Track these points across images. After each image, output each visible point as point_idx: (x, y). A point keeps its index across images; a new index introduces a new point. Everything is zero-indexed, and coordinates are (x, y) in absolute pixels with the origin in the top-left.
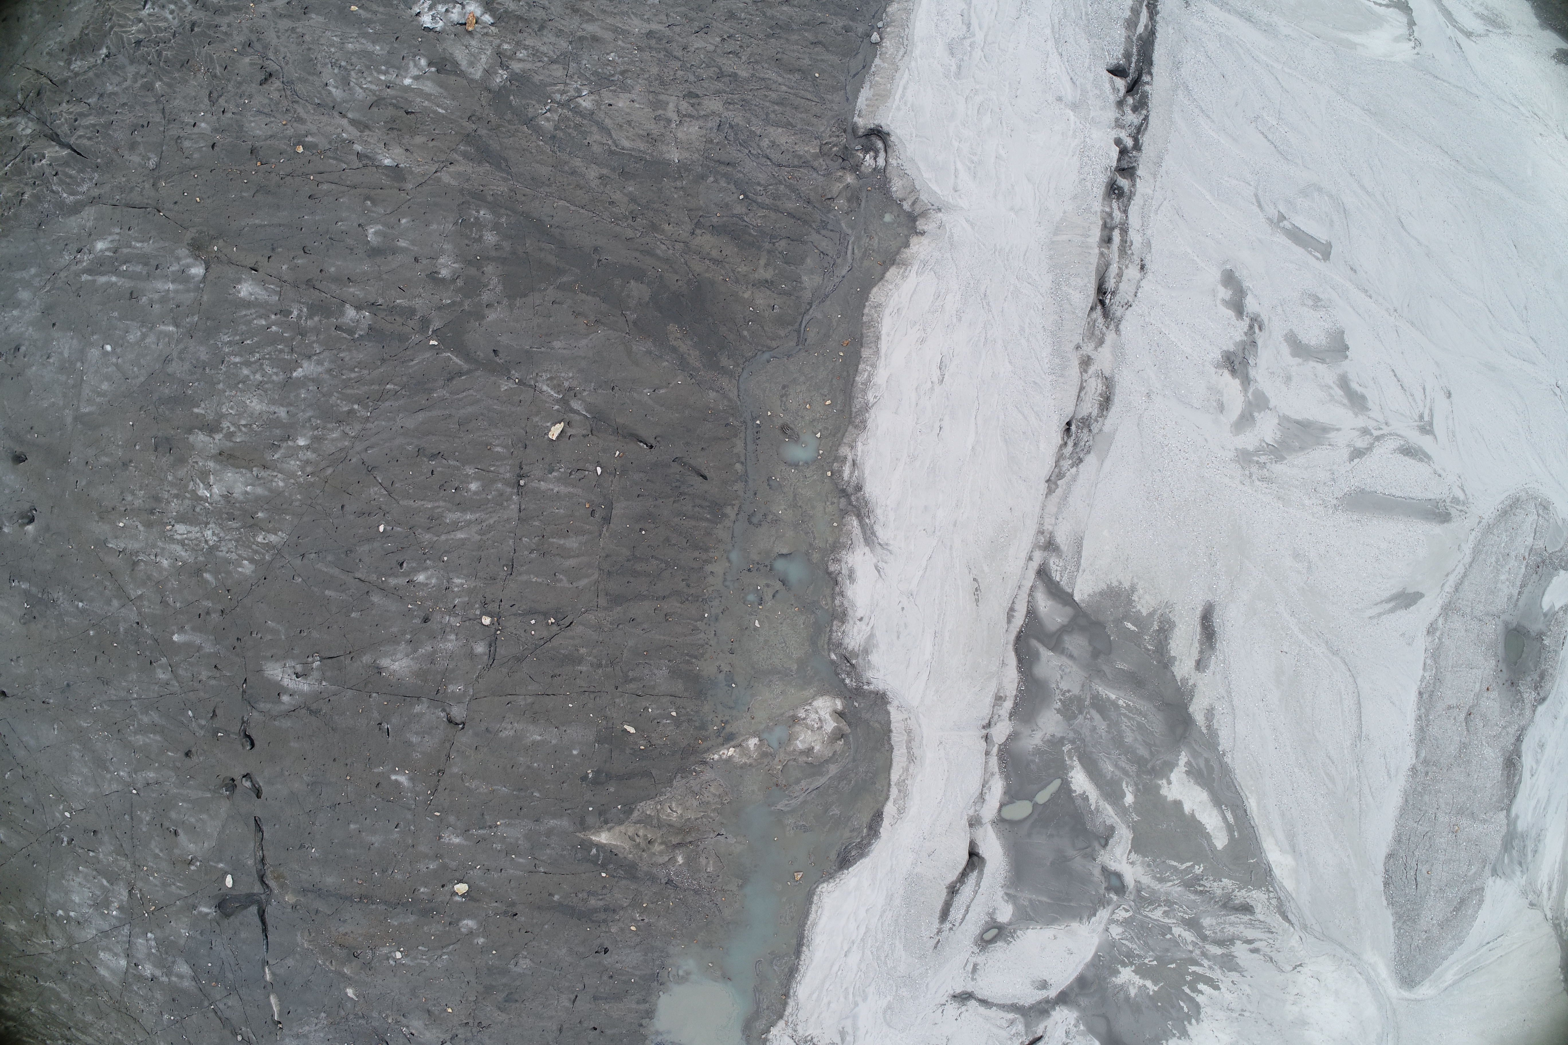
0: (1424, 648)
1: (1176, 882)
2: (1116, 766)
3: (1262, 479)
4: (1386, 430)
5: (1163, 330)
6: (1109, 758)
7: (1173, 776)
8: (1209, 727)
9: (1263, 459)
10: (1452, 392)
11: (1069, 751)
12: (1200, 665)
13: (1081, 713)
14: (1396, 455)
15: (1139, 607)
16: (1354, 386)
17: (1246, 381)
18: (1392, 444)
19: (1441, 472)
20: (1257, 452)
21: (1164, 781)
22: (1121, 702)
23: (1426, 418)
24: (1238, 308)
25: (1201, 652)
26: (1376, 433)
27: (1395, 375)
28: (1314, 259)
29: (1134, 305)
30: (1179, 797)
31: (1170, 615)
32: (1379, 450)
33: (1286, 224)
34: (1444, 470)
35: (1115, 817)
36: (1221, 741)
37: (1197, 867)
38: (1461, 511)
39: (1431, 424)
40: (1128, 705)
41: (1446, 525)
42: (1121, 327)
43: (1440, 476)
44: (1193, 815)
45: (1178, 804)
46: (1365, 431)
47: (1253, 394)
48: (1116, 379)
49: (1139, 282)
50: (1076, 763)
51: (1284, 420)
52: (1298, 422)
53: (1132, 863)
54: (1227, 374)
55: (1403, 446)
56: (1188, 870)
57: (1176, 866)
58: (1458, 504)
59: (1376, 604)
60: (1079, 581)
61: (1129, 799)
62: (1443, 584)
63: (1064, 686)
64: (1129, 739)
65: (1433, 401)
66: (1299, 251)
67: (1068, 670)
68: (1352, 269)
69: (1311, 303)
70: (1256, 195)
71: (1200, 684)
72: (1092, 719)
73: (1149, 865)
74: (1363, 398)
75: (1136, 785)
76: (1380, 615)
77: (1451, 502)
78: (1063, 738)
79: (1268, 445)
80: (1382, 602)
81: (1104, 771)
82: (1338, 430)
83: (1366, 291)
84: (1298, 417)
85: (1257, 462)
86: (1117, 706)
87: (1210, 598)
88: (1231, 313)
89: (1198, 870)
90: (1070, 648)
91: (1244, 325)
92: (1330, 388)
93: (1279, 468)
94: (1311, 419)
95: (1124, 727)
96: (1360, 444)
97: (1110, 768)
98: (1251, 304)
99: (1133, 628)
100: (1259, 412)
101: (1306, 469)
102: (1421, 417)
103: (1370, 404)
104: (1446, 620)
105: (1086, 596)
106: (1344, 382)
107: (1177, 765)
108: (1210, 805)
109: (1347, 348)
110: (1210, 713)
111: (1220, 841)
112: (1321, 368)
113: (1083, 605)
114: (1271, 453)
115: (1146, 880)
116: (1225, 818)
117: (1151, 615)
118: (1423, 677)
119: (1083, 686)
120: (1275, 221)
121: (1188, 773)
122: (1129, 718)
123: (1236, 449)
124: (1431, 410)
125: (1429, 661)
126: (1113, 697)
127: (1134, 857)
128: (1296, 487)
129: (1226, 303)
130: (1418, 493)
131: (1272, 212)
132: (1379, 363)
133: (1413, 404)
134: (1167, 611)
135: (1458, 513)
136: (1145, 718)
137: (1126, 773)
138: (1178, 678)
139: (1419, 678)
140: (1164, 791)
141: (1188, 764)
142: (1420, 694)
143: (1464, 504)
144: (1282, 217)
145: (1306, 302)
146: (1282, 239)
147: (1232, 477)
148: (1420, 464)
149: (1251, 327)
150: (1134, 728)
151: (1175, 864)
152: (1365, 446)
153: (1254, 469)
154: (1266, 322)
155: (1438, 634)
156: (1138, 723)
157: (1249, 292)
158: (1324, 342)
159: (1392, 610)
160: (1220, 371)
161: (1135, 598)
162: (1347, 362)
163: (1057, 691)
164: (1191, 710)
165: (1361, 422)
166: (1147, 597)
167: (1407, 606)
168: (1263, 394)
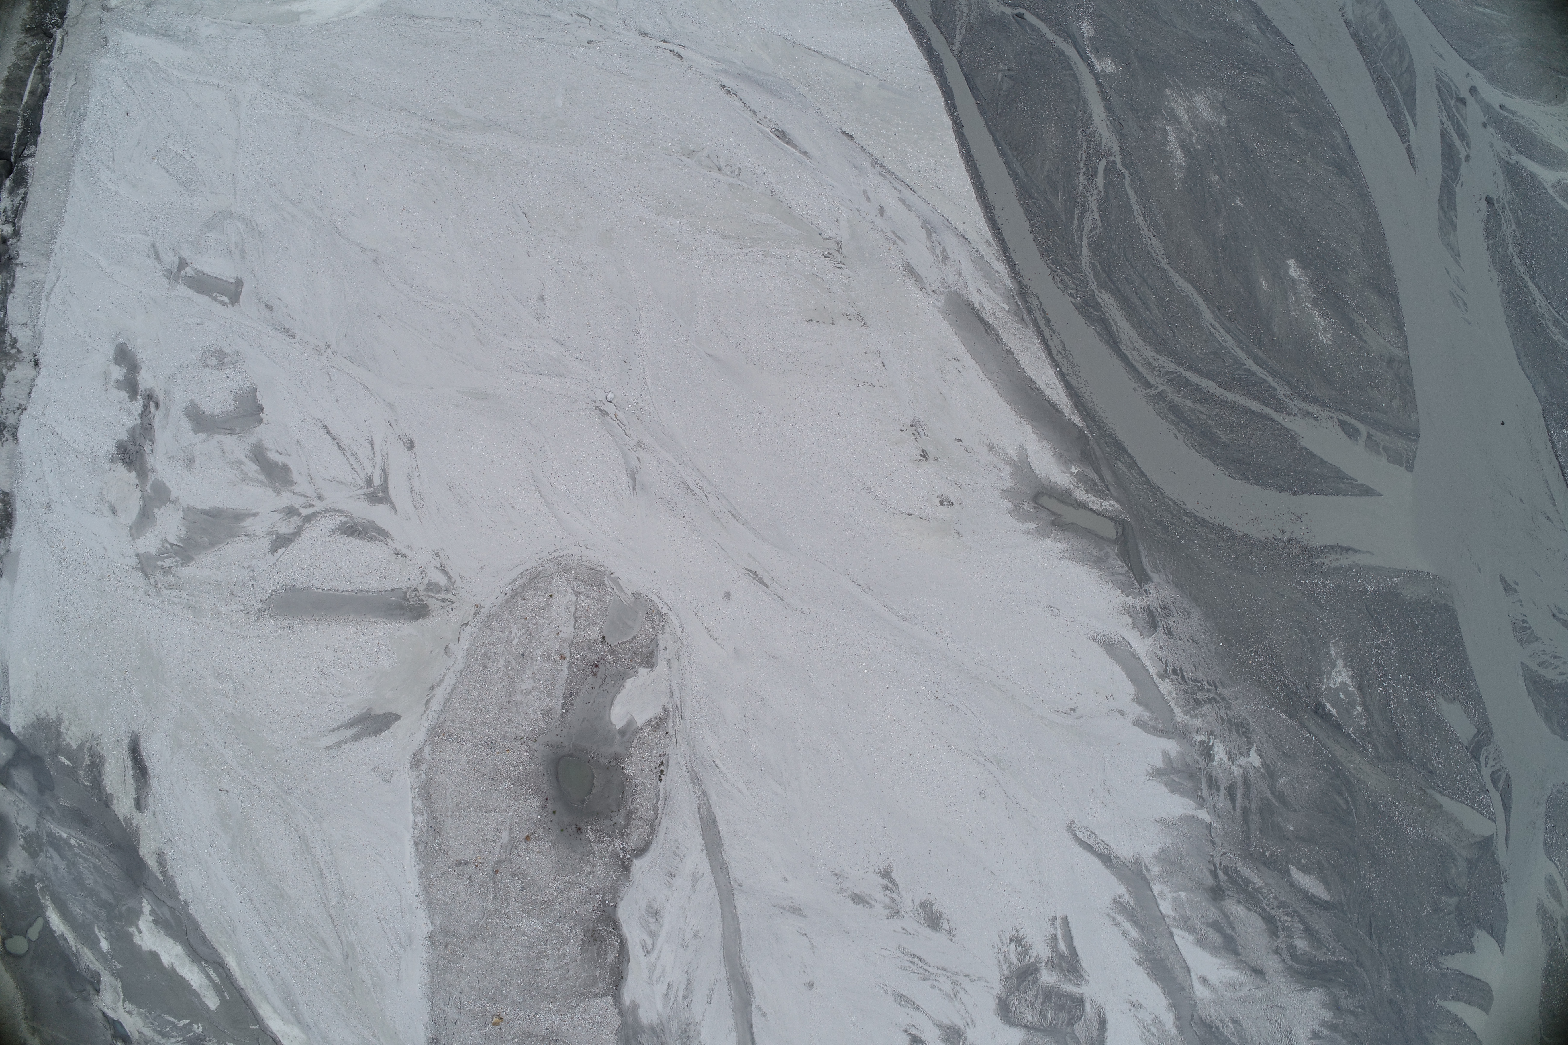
0: (409, 785)
1: (180, 1039)
2: (85, 908)
3: (170, 587)
4: (319, 506)
5: (56, 429)
6: (75, 899)
7: (142, 924)
8: (164, 873)
9: (168, 563)
10: (415, 440)
11: (41, 888)
12: (139, 805)
13: (42, 851)
14: (336, 536)
15: (68, 740)
16: (273, 456)
17: (142, 473)
18: (328, 523)
19: (405, 551)
20: (160, 555)
21: (134, 929)
22: (72, 841)
23: (377, 481)
24: (131, 386)
25: (138, 789)
26: (305, 512)
27: (329, 433)
28: (219, 306)
29: (28, 408)
30: (154, 948)
31: (98, 748)
32: (310, 533)
33: (189, 271)
34: (410, 548)
35: (96, 962)
36: (181, 890)
37: (195, 1026)
38: (444, 600)
39: (385, 488)
40: (80, 845)
41: (421, 622)
42: (19, 435)
43: (404, 556)
44: (174, 970)
45: (154, 956)
46: (291, 512)
47: (152, 488)
48: (16, 493)
49: (33, 380)
50: (48, 903)
51: (190, 513)
52: (204, 512)
53: (129, 1012)
54: (121, 469)
55: (346, 523)
56: (187, 1028)
57: (173, 1023)
58: (438, 592)
59: (333, 731)
60: (12, 712)
61: (104, 945)
62: (428, 702)
63: (22, 822)
64: (89, 881)
65: (385, 457)
66: (203, 300)
67: (21, 806)
68: (267, 306)
69: (214, 362)
70: (154, 246)
71: (142, 825)
72: (51, 858)
73: (147, 1017)
74: (286, 469)
75: (109, 930)
76: (340, 744)
77: (427, 590)
78: (32, 875)
79: (172, 545)
80: (339, 728)
81: (75, 913)
82: (255, 515)
83: (286, 330)
84: (204, 507)
85: (162, 567)
86: (70, 845)
87: (135, 728)
88: (124, 395)
89: (198, 1029)
90: (19, 783)
91: (137, 406)
92: (241, 463)
93: (186, 572)
94: (220, 506)
95: (82, 869)
96: (285, 529)
97: (79, 911)
98: (146, 380)
99: (67, 762)
100: (159, 508)
101: (218, 568)
102: (369, 481)
103: (295, 476)
104: (433, 749)
105: (21, 729)
106: (258, 455)
107: (142, 913)
108: (187, 960)
109: (261, 409)
110: (161, 857)
111: (212, 1002)
112: (229, 441)
113: (21, 738)
114: (176, 554)
115: (148, 1032)
116: (208, 976)
117: (81, 747)
118: (415, 824)
119: (38, 823)
120: (175, 270)
121: (156, 922)
122: (86, 860)
123: (138, 555)
124: (384, 470)
125: (418, 804)
126: (65, 836)
127: (129, 1006)
128: (209, 593)
129: (119, 385)
130: (372, 583)
131: (170, 260)
132: (304, 420)
133: (356, 466)
134: (95, 743)
135: (440, 603)
136: (99, 860)
137: (96, 917)
138: (121, 818)
139: (411, 823)
140: (137, 940)
141: (152, 912)
142: (416, 844)
143: (448, 590)
144: (182, 263)
145: (209, 362)
146: (183, 290)
147: (135, 588)
148: (372, 545)
149: (146, 407)
150: (93, 871)
151: (172, 1019)
152: (292, 530)
153: (159, 576)
154: (161, 399)
155: (424, 767)
156: (94, 864)
157: (142, 365)
158: (232, 408)
159: (356, 738)
160: (113, 466)
161: (63, 730)
162: (262, 426)
163: (18, 827)
164: (141, 853)
165: (286, 499)
166: (73, 728)
167: (377, 732)
168: (164, 484)
